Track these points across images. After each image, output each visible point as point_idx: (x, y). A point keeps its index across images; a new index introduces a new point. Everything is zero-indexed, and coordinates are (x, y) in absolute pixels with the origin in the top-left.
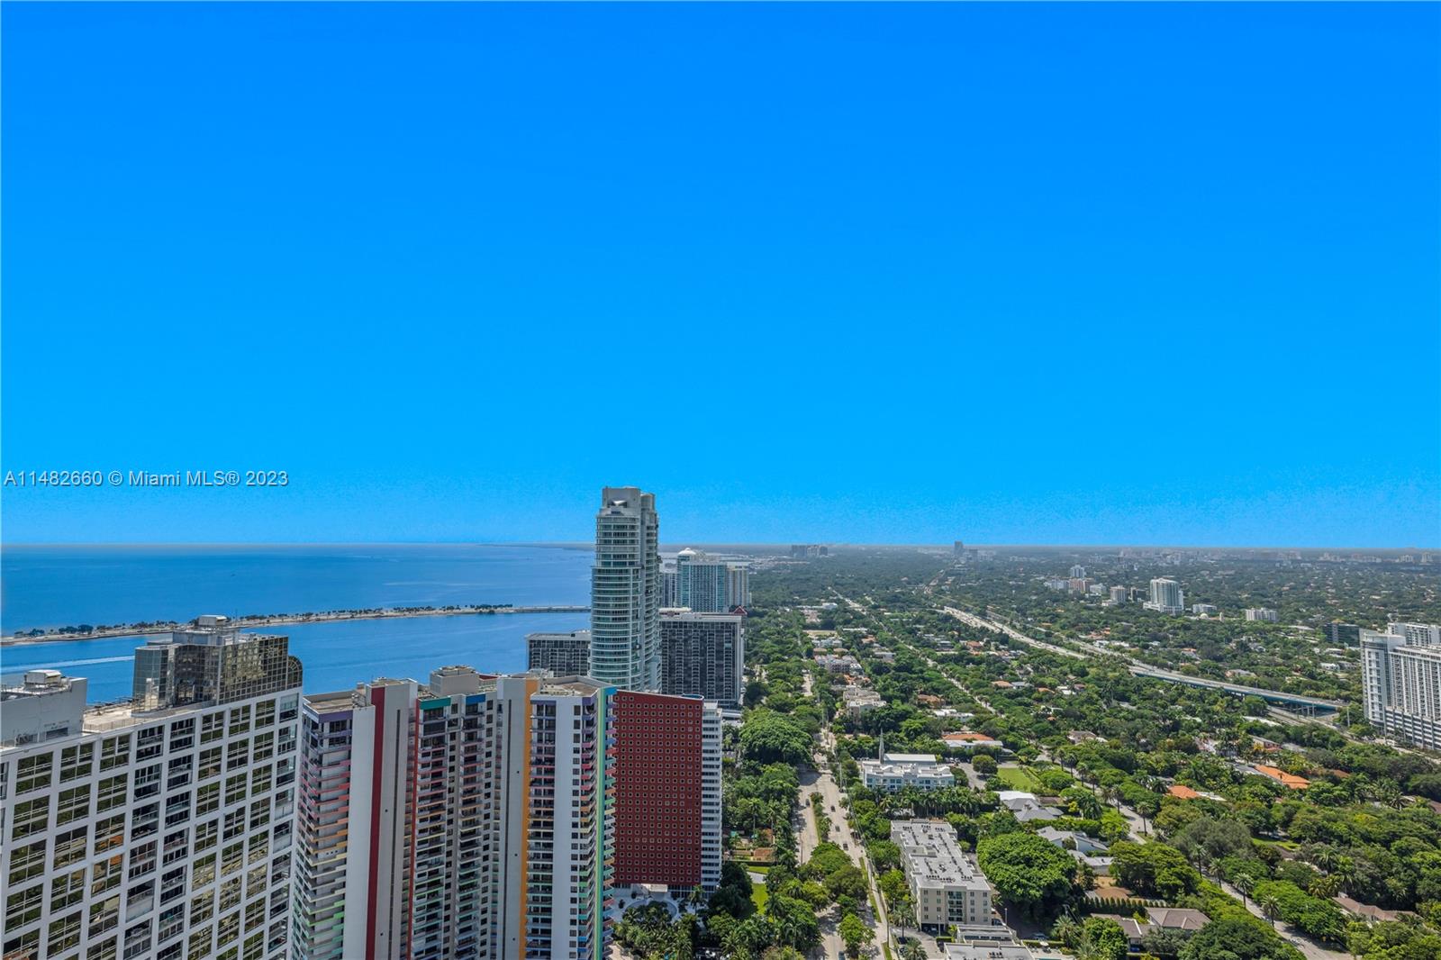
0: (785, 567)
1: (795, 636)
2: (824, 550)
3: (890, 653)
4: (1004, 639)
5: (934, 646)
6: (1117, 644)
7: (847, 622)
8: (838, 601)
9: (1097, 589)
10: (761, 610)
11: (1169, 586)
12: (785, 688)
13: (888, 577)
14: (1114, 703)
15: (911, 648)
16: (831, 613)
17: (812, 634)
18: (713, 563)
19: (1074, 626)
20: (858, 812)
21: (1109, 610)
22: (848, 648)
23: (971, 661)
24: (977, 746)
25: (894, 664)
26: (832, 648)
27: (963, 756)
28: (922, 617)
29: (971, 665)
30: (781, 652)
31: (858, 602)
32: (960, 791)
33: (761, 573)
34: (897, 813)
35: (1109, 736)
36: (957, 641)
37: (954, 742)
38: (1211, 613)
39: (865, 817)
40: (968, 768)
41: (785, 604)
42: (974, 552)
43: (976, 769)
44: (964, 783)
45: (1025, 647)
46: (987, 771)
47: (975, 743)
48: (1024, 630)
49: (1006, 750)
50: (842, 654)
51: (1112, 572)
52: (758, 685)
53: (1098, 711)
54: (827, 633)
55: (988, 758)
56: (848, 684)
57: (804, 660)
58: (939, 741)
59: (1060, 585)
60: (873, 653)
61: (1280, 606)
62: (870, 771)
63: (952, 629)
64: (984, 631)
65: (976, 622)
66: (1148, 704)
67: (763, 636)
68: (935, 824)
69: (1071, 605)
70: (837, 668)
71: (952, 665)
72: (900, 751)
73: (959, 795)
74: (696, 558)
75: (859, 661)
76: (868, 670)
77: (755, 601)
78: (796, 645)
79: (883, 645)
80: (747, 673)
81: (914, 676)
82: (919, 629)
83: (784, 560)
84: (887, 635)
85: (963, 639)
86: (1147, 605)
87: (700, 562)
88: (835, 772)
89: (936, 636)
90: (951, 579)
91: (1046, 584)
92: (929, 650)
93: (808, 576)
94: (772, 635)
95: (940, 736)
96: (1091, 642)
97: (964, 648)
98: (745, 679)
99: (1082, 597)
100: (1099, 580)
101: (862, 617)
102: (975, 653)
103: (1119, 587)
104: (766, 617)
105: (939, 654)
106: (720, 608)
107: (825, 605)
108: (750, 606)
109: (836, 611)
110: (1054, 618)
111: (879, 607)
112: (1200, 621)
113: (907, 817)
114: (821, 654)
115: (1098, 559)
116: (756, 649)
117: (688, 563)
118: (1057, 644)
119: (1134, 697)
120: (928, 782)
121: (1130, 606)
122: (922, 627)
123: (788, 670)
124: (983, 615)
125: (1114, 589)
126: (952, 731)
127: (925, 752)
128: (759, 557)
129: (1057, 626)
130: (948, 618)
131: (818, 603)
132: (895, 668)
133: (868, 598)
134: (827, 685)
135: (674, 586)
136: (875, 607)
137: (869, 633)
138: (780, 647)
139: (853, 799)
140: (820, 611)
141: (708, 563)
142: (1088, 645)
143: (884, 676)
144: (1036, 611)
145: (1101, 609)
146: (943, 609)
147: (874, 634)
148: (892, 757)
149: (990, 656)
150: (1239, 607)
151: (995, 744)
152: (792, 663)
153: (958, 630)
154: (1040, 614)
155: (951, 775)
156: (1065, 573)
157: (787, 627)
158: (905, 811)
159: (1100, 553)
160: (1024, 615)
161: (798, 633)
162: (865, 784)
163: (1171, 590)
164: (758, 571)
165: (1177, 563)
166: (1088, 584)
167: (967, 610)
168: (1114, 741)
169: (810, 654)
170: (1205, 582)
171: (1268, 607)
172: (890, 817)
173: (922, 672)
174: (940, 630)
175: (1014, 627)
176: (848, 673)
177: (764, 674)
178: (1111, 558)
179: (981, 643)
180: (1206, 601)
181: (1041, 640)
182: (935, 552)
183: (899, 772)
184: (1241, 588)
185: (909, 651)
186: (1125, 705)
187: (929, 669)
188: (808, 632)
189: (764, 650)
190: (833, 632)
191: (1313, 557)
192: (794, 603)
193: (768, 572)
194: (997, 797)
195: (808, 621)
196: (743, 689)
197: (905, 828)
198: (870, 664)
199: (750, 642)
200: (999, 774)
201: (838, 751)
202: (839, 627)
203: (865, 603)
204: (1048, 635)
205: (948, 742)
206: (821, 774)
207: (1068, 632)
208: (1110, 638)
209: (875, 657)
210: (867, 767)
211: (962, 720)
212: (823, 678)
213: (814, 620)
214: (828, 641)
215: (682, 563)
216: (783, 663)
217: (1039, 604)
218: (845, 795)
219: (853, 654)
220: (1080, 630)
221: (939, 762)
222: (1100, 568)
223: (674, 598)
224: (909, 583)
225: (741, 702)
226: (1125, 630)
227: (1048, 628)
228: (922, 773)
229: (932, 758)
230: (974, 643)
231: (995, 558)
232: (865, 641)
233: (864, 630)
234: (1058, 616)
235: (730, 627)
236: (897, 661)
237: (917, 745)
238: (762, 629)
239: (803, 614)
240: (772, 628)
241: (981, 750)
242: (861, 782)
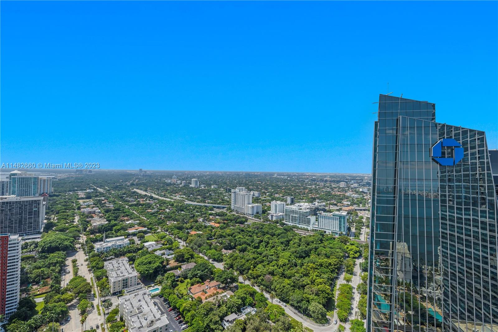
0: (72, 177)
1: (73, 202)
2: (90, 171)
3: (112, 205)
4: (152, 197)
5: (129, 201)
6: (182, 196)
7: (97, 196)
8: (94, 189)
9: (179, 182)
10: (58, 194)
11: (196, 180)
12: (65, 222)
13: (115, 180)
14: (180, 212)
15: (121, 203)
16: (90, 193)
17: (81, 201)
18: (31, 176)
19: (172, 192)
20: (91, 262)
21: (181, 187)
22: (96, 205)
23: (141, 205)
24: (139, 231)
25: (113, 208)
26: (89, 205)
27: (134, 234)
28: (125, 193)
29: (140, 206)
30: (65, 209)
31: (102, 189)
32: (131, 246)
33: (60, 180)
34: (108, 258)
35: (177, 221)
36: (137, 199)
37: (131, 231)
38: (205, 187)
39: (94, 263)
40: (135, 238)
41: (70, 191)
42: (146, 172)
43: (138, 238)
44: (133, 243)
45: (157, 199)
46: (141, 238)
47: (138, 230)
48: (158, 194)
49: (148, 230)
50: (93, 207)
51: (183, 177)
52: (52, 223)
53: (175, 215)
54: (88, 200)
55: (142, 234)
56: (94, 217)
57: (76, 211)
58: (126, 231)
59: (169, 181)
60: (105, 206)
61: (218, 185)
62: (99, 247)
63: (135, 196)
64: (146, 195)
65: (144, 193)
66: (188, 211)
67: (57, 204)
68: (120, 259)
69: (172, 186)
70: (90, 213)
71: (134, 207)
72: (112, 237)
73: (131, 247)
74: (20, 174)
75: (100, 209)
76: (103, 212)
77: (55, 191)
78: (73, 206)
79: (110, 203)
80: (46, 219)
81: (120, 212)
82: (124, 197)
83: (72, 175)
84: (112, 199)
85: (139, 198)
86: (191, 186)
87: (24, 176)
88: (84, 250)
89: (130, 198)
90: (137, 180)
91: (166, 181)
92: (126, 203)
93: (82, 181)
94: (62, 203)
95: (127, 230)
96: (176, 196)
97: (139, 201)
98: (45, 221)
99: (175, 184)
100: (180, 180)
101: (103, 194)
102: (142, 202)
103: (184, 181)
104: (60, 197)
105: (130, 204)
106: (34, 194)
107: (88, 191)
108: (52, 193)
109: (93, 192)
110: (167, 190)
111: (110, 190)
112: (202, 189)
113: (112, 259)
114: (84, 208)
115: (180, 174)
116: (53, 209)
117: (16, 176)
118: (167, 198)
119: (185, 210)
120: (120, 245)
121: (186, 186)
122: (125, 196)
123: (68, 216)
124: (146, 191)
125: (183, 182)
126: (131, 227)
127: (121, 236)
128: (60, 174)
129: (167, 193)
130: (135, 192)
131: (85, 190)
132: (114, 210)
133: (106, 187)
134: (85, 219)
135: (7, 186)
136: (108, 190)
137: (105, 199)
138: (65, 207)
139: (90, 258)
140: (85, 193)
141: (28, 176)
142: (175, 197)
143: (109, 213)
144: (162, 189)
145: (179, 187)
146: (133, 189)
147: (107, 199)
148: (108, 240)
149: (146, 203)
150: (210, 185)
151: (144, 229)
152: (70, 213)
153: (138, 196)
154: (163, 190)
155: (129, 242)
156: (171, 178)
157: (69, 199)
158: (111, 257)
159: (181, 172)
160: (158, 190)
161: (74, 201)
162: (96, 252)
163: (196, 182)
164: (58, 179)
165: (198, 175)
166: (177, 180)
167: (141, 190)
168: (179, 222)
169: (79, 208)
170: (204, 179)
171: (216, 185)
172: (105, 260)
173: (123, 210)
174: (131, 196)
175: (155, 194)
176: (94, 213)
177: (56, 218)
178: (183, 173)
179: (144, 199)
180: (204, 184)
181: (162, 197)
182: (133, 172)
183: (110, 244)
184: (211, 180)
185: (120, 204)
186: (182, 212)
187: (126, 209)
188: (79, 200)
189: (57, 209)
190: (90, 200)
191: (225, 173)
192: (74, 191)
193: (64, 179)
194: (144, 245)
195: (80, 197)
196: (44, 226)
197: (109, 263)
198: (104, 210)
199: (50, 206)
200: (145, 238)
201: (86, 242)
202: (93, 198)
203: (105, 189)
204: (164, 195)
205: (129, 231)
206: (78, 251)
207: (170, 194)
208: (181, 195)
209: (107, 207)
210: (97, 246)
211: (135, 223)
212: (83, 217)
213: (82, 196)
214: (88, 203)
215: (12, 177)
216: (66, 213)
217: (163, 187)
218: (87, 257)
219: (98, 207)
220: (173, 193)
221: (126, 238)
222: (180, 176)
223: (7, 191)
224: (122, 182)
225: (42, 230)
226: (185, 192)
227: (165, 193)
228: (118, 243)
229: (123, 237)
230: (142, 199)
231: (152, 174)
232: (103, 202)
233: (103, 198)
234: (168, 190)
235: (37, 203)
236: (115, 207)
237: (118, 234)
238: (57, 201)
239: (78, 194)
240: (62, 200)
241: (140, 232)
242: (95, 251)
